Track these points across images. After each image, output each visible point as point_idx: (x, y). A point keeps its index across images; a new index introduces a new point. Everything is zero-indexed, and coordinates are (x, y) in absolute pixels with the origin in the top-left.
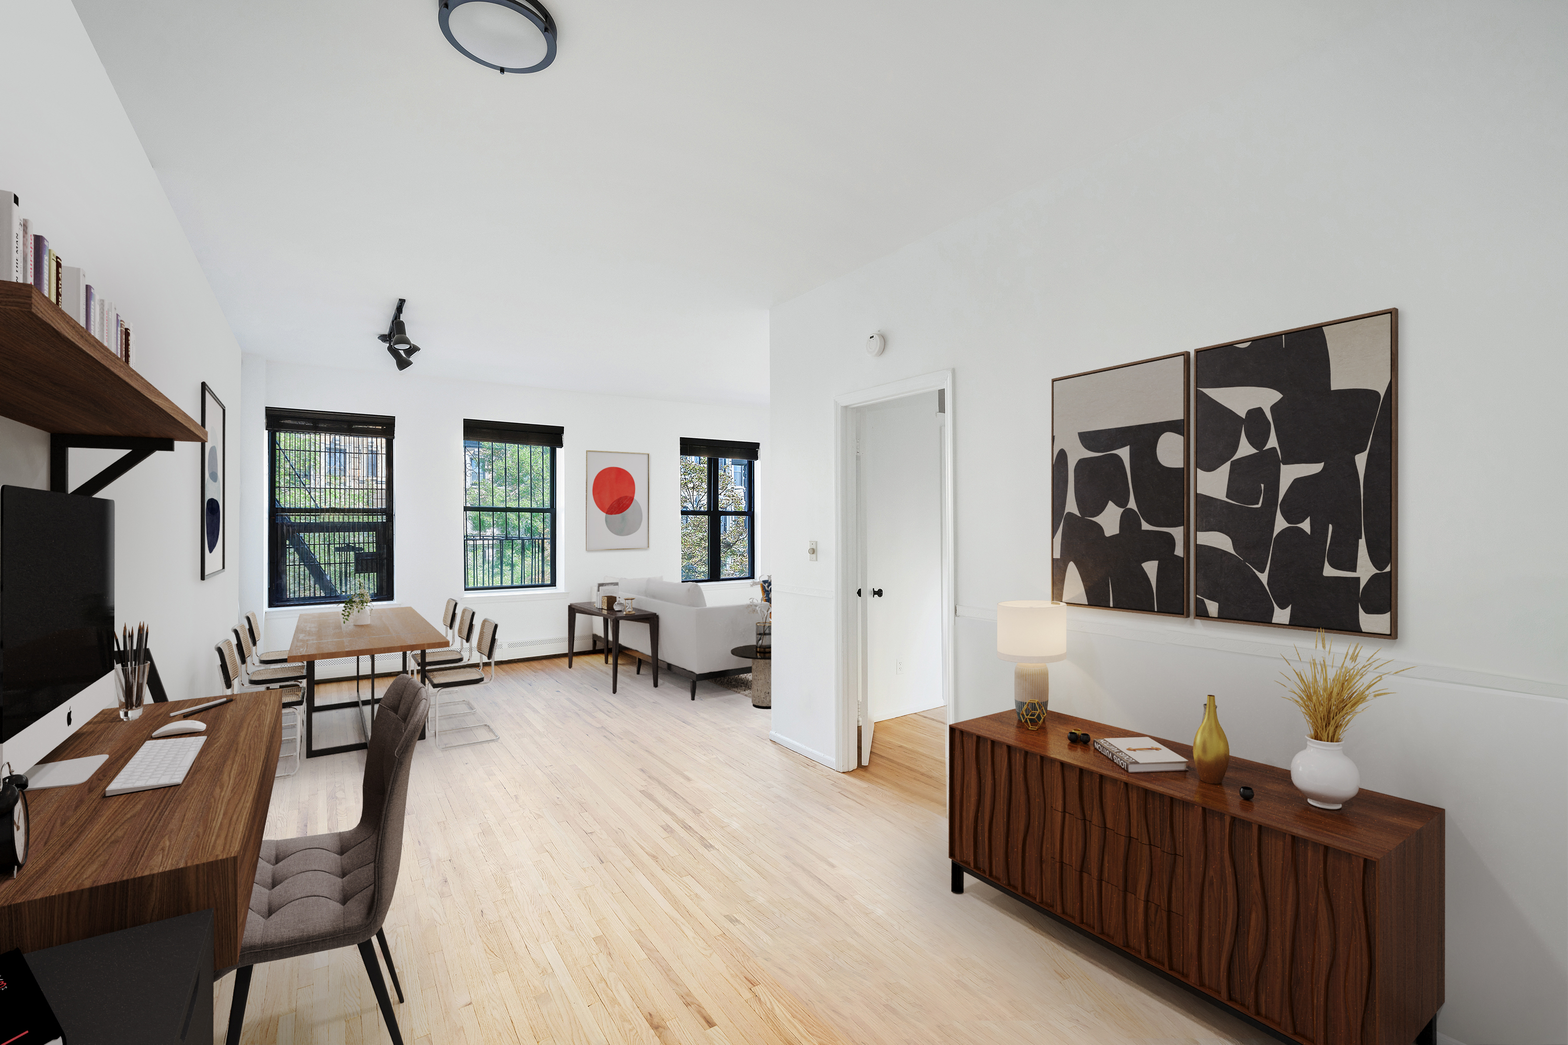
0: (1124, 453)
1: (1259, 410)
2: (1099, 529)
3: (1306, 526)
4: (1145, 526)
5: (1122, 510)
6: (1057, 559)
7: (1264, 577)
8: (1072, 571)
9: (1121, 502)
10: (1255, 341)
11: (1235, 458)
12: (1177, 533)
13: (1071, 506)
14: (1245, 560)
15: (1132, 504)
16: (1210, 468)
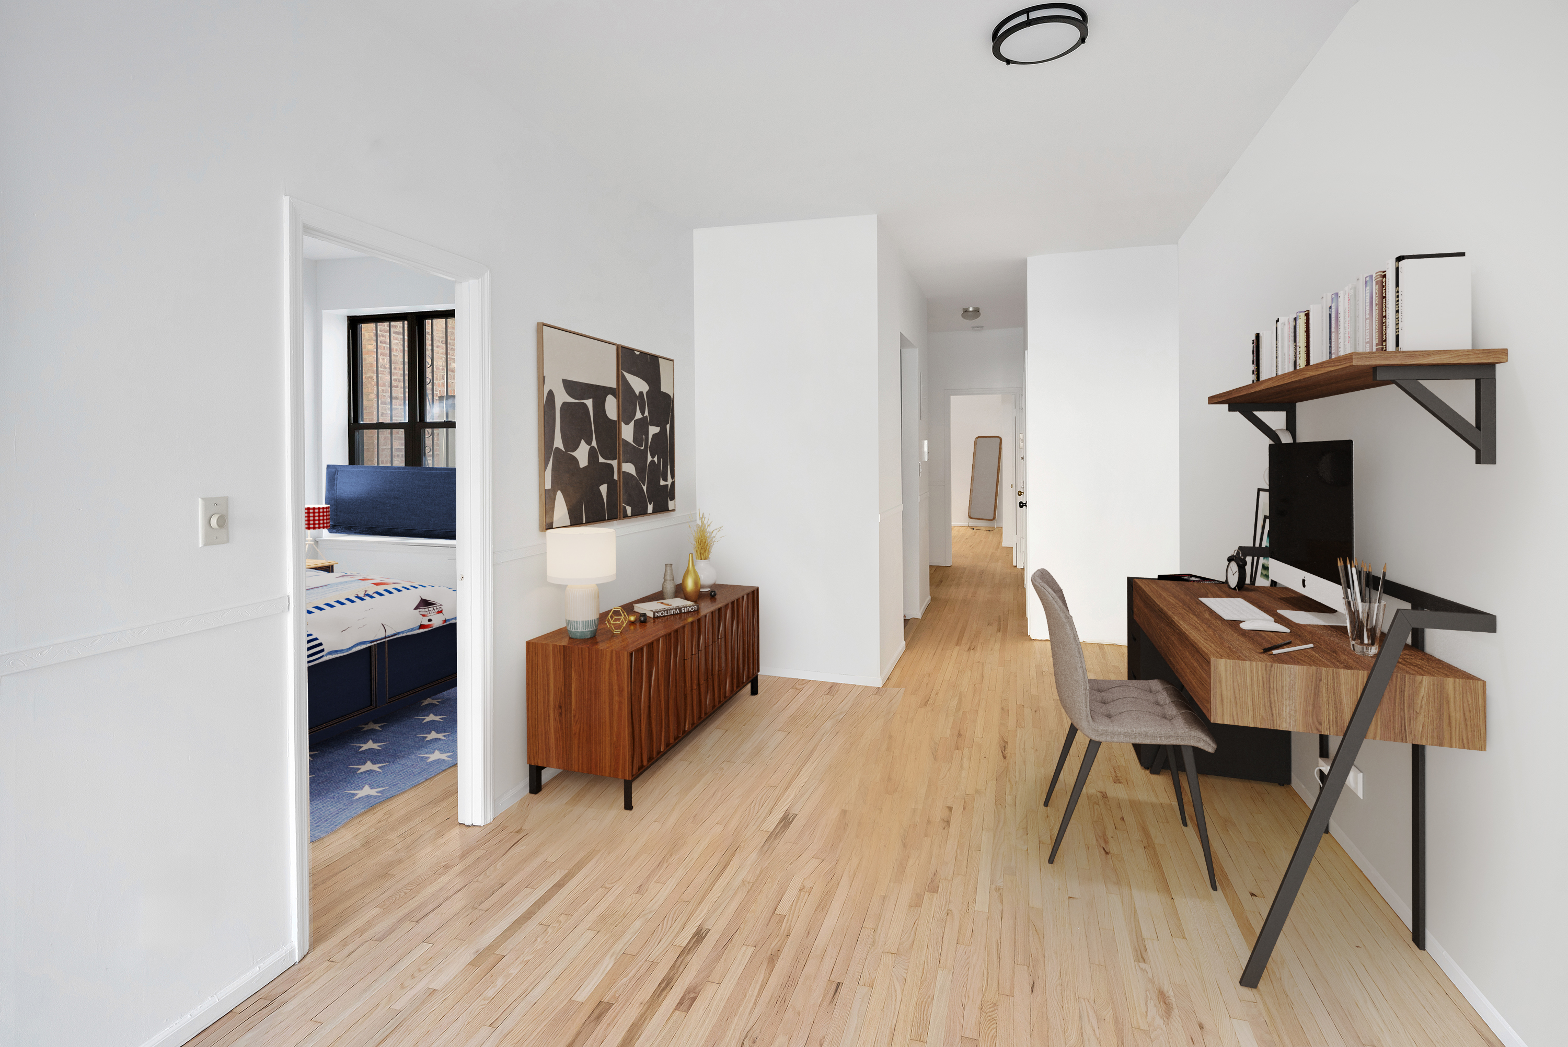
0: (589, 403)
1: (642, 392)
2: (575, 460)
3: (656, 459)
4: (601, 460)
5: (589, 447)
6: (549, 490)
7: (645, 488)
8: (559, 496)
9: (589, 442)
10: (643, 354)
11: (635, 419)
12: (614, 463)
13: (558, 443)
14: (639, 480)
15: (594, 444)
16: (627, 424)
